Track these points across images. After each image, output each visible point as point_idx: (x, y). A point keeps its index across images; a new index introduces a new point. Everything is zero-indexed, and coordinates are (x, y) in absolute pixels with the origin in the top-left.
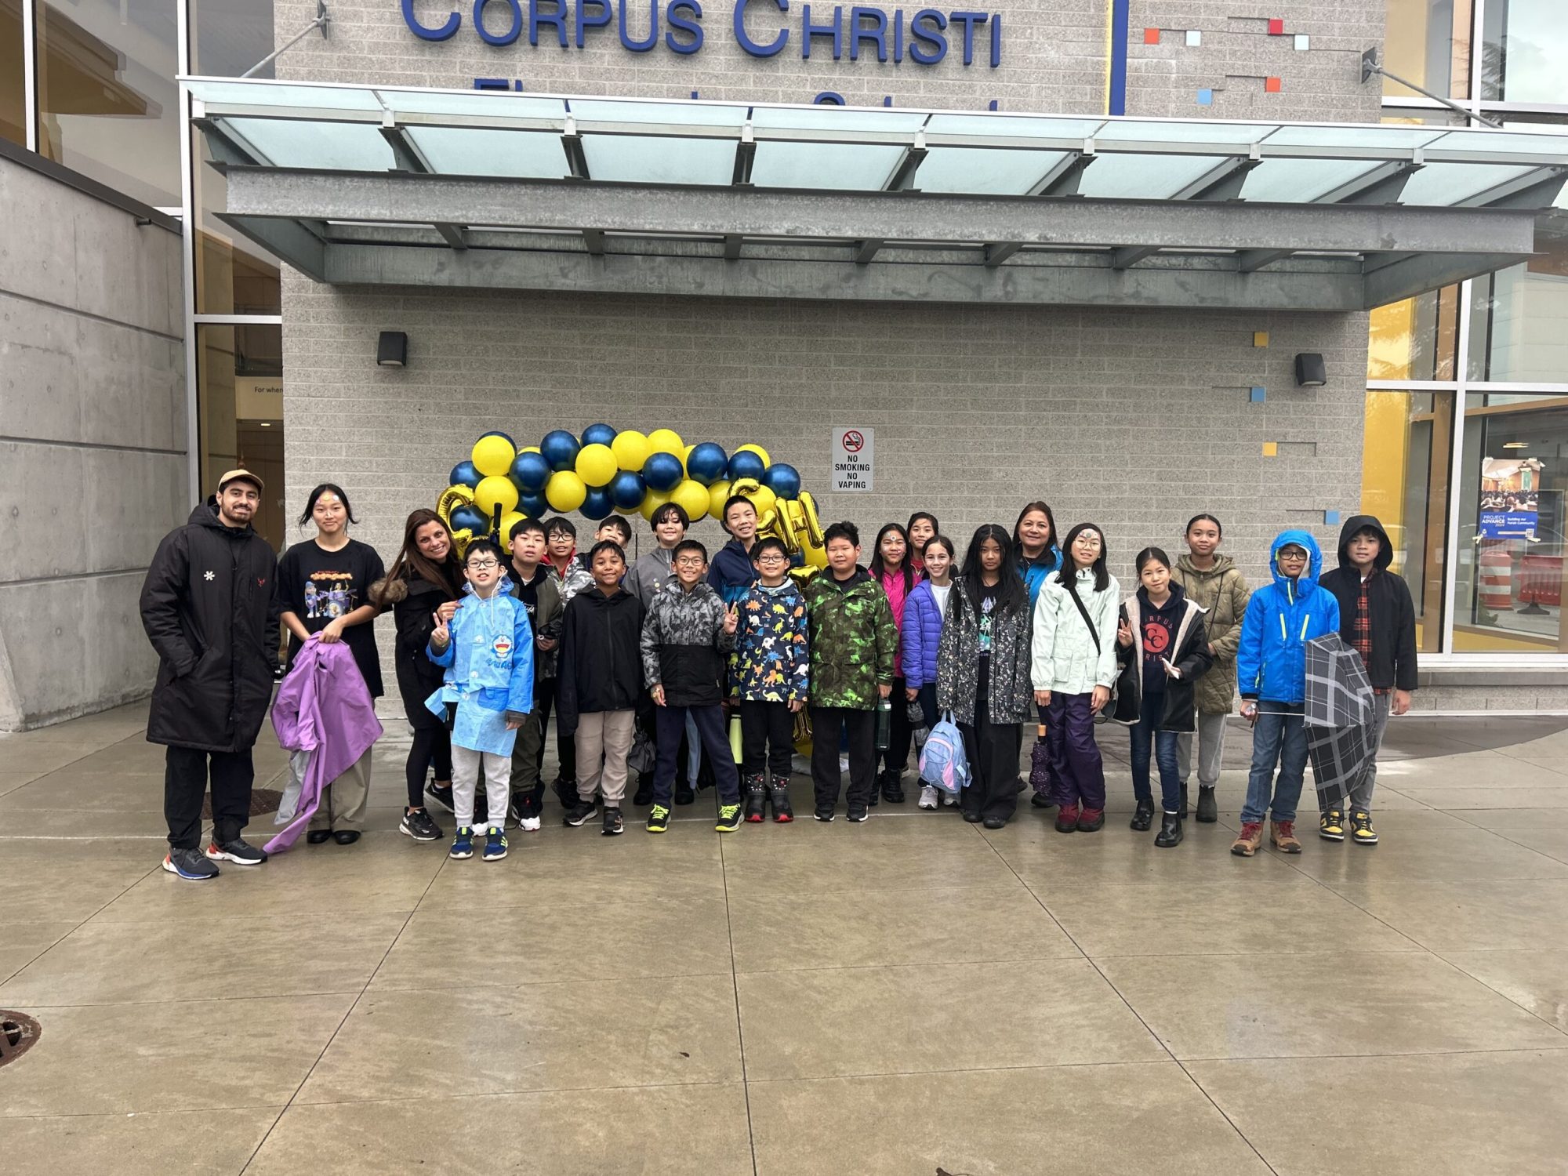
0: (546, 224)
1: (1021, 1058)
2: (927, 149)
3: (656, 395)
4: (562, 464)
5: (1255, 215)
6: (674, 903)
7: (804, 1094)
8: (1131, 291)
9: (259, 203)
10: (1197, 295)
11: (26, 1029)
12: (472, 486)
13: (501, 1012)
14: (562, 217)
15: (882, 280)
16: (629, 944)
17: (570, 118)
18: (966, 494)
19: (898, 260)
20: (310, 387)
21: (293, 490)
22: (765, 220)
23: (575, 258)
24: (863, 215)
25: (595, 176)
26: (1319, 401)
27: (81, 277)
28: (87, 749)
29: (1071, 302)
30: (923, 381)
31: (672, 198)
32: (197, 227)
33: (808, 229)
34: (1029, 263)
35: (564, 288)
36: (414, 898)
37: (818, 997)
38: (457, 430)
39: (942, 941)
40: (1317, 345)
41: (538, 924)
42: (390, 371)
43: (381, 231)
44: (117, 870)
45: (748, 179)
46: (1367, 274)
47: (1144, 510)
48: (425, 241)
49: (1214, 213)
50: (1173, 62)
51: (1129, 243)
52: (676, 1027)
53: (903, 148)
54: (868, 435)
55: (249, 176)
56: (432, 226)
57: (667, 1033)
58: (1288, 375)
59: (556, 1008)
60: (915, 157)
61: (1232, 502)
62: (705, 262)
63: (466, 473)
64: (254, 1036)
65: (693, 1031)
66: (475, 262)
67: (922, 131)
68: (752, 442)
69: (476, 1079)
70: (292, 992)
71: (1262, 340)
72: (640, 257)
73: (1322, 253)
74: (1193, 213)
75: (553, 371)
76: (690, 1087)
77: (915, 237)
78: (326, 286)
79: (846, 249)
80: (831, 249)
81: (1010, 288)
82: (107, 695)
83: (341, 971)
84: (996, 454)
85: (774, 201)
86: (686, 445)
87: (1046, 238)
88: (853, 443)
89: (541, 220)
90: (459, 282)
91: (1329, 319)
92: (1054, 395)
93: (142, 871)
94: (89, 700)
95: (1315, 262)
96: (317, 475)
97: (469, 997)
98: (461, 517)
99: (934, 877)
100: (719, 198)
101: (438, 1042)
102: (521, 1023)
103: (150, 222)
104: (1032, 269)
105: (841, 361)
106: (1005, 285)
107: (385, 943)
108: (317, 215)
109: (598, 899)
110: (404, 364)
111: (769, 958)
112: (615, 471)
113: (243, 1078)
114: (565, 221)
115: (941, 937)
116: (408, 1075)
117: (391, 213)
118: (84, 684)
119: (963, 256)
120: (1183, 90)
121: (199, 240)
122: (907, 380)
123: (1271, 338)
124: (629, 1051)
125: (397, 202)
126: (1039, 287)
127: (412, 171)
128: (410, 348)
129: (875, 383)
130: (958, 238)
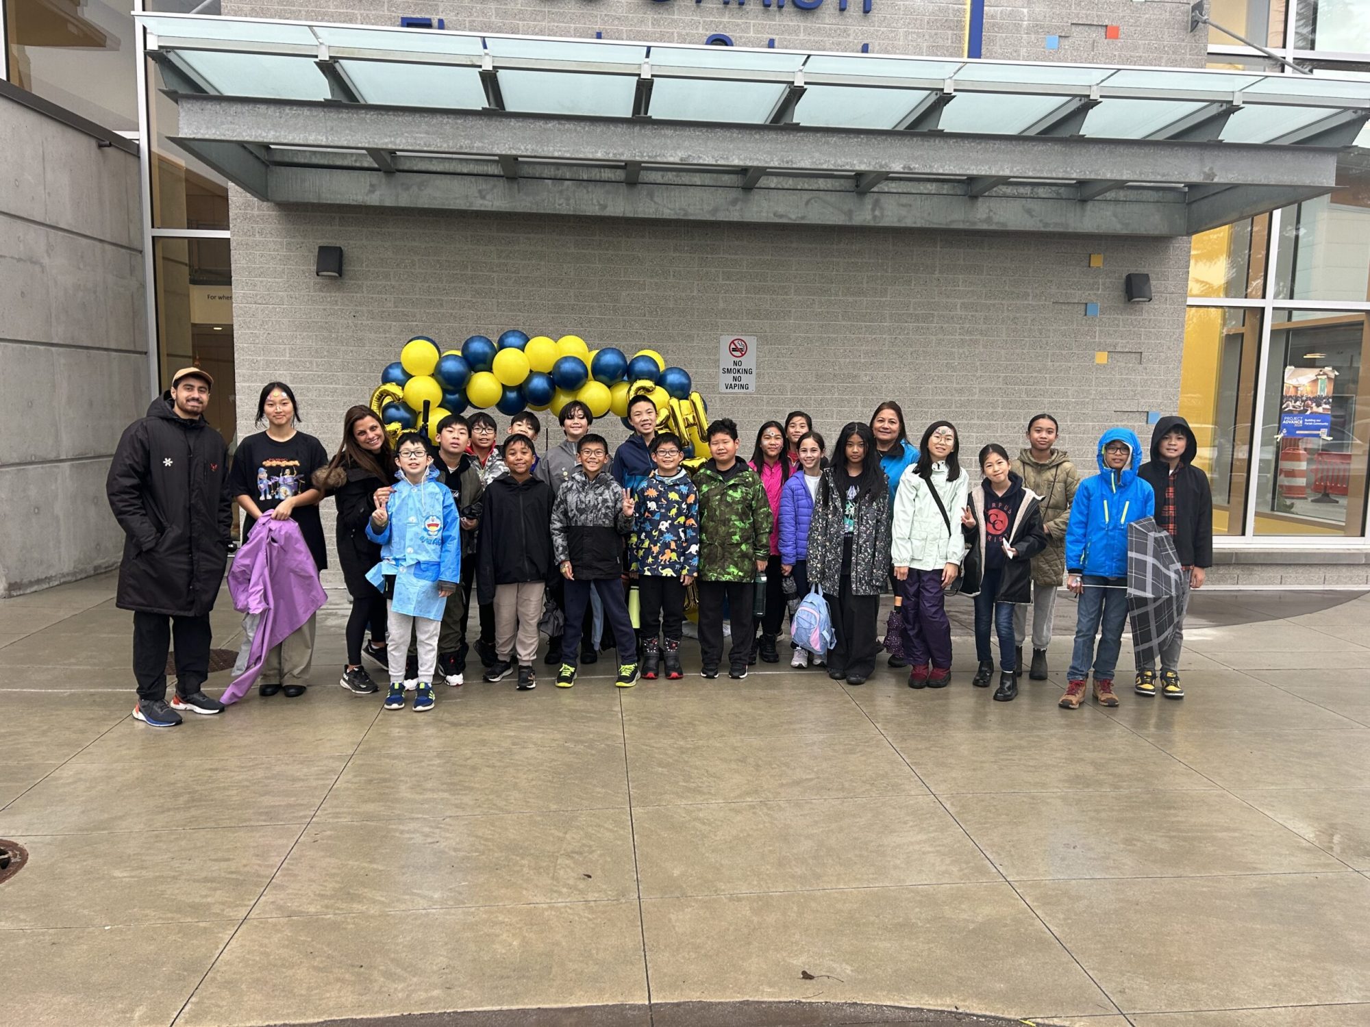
0: (466, 151)
1: (876, 879)
2: (806, 86)
3: (564, 305)
4: (481, 366)
5: (1094, 150)
6: (580, 748)
7: (690, 909)
8: (984, 216)
9: (207, 128)
10: (1041, 221)
11: (15, 856)
12: (402, 384)
13: (430, 840)
14: (480, 144)
15: (765, 204)
16: (540, 783)
17: (487, 54)
18: (836, 395)
19: (780, 186)
20: (256, 295)
21: (243, 387)
22: (661, 148)
23: (492, 181)
24: (748, 145)
25: (510, 107)
26: (1145, 316)
27: (49, 194)
28: (64, 614)
29: (931, 226)
30: (800, 295)
31: (579, 128)
32: (154, 149)
33: (700, 158)
34: (895, 191)
35: (483, 209)
36: (353, 743)
37: (703, 827)
38: (387, 335)
39: (811, 780)
40: (1144, 267)
41: (461, 766)
42: (328, 281)
43: (318, 156)
44: (92, 719)
45: (646, 112)
46: (1189, 204)
47: (991, 410)
48: (358, 164)
49: (1058, 147)
50: (1025, 11)
51: (983, 173)
52: (581, 853)
53: (785, 85)
54: (752, 342)
55: (199, 104)
56: (364, 152)
57: (573, 858)
58: (1120, 293)
59: (477, 837)
60: (795, 94)
61: (1067, 404)
62: (608, 186)
63: (396, 373)
64: (216, 860)
65: (595, 856)
66: (402, 184)
67: (801, 71)
68: (649, 348)
69: (407, 897)
70: (248, 824)
71: (1097, 261)
72: (549, 182)
73: (1152, 184)
74: (1040, 147)
75: (473, 283)
76: (592, 904)
77: (794, 166)
78: (269, 204)
79: (733, 176)
80: (721, 175)
81: (877, 213)
82: (81, 567)
83: (289, 806)
84: (863, 360)
85: (669, 132)
86: (590, 350)
87: (909, 168)
88: (738, 350)
89: (461, 147)
90: (388, 203)
91: (1156, 243)
92: (915, 309)
93: (115, 719)
94: (65, 570)
95: (1145, 192)
96: (264, 374)
97: (401, 827)
98: (392, 411)
99: (803, 726)
100: (620, 129)
101: (375, 866)
102: (447, 850)
103: (110, 145)
104: (897, 196)
105: (728, 277)
106: (873, 210)
107: (327, 782)
108: (260, 139)
109: (514, 744)
110: (340, 275)
111: (661, 794)
112: (527, 373)
113: (206, 896)
114: (483, 148)
115: (808, 777)
116: (349, 894)
117: (327, 139)
118: (60, 556)
119: (836, 184)
120: (1033, 36)
121: (155, 162)
122: (786, 293)
123: (1105, 259)
124: (540, 873)
125: (332, 129)
126: (903, 212)
127: (345, 101)
128: (345, 261)
129: (758, 296)
130: (832, 167)
